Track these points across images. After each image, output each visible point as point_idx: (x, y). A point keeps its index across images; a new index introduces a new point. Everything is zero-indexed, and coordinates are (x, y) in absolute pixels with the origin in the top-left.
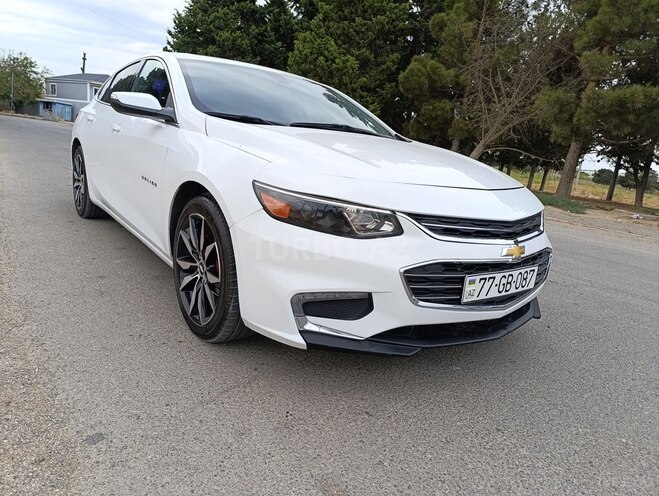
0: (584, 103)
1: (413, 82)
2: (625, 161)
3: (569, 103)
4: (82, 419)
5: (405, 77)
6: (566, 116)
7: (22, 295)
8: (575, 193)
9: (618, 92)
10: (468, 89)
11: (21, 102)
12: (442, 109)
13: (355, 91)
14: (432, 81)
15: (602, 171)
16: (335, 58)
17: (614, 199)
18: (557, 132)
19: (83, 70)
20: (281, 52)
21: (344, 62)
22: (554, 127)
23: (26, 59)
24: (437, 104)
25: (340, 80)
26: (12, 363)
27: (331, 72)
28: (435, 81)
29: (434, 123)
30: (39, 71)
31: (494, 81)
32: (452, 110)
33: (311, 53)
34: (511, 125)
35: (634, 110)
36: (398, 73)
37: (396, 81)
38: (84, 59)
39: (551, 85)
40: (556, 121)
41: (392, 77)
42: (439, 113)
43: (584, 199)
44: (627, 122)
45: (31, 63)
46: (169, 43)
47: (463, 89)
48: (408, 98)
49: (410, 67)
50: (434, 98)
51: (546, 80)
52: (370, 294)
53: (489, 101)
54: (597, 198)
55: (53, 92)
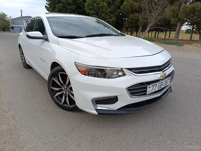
0: (181, 10)
1: (125, 9)
2: (195, 26)
3: (176, 10)
4: (28, 146)
5: (122, 7)
6: (175, 15)
7: (8, 100)
8: (180, 38)
9: (192, 5)
10: (143, 9)
11: (4, 28)
12: (136, 16)
13: (107, 13)
14: (131, 7)
15: (188, 29)
16: (100, 3)
17: (192, 39)
18: (173, 20)
19: (21, 15)
20: (82, 3)
21: (103, 4)
22: (172, 19)
23: (3, 14)
24: (134, 15)
25: (102, 10)
26: (6, 126)
27: (99, 8)
28: (133, 7)
29: (133, 21)
30: (8, 17)
31: (151, 5)
32: (139, 16)
33: (92, 2)
34: (158, 19)
35: (198, 11)
36: (121, 6)
37: (120, 9)
38: (21, 12)
39: (170, 5)
40: (173, 17)
41: (119, 8)
42: (135, 18)
43: (183, 40)
44: (196, 15)
45: (5, 15)
46: (47, 4)
47: (142, 9)
48: (124, 14)
49: (124, 4)
50: (133, 13)
51: (168, 3)
52: (117, 96)
53: (150, 12)
54: (187, 39)
55: (14, 23)
